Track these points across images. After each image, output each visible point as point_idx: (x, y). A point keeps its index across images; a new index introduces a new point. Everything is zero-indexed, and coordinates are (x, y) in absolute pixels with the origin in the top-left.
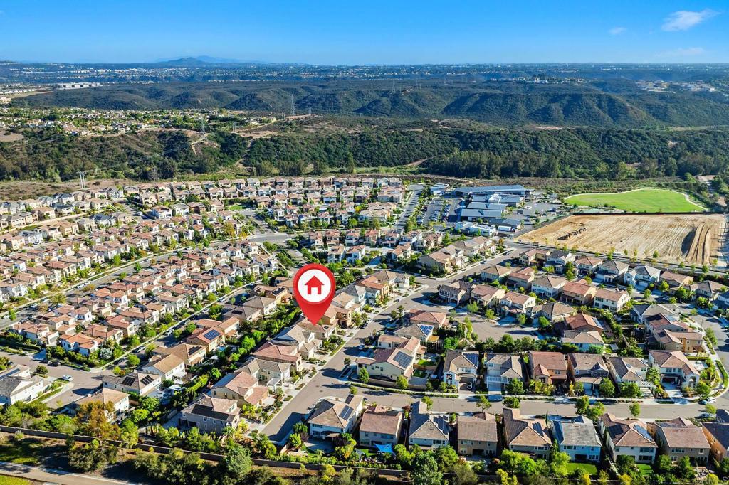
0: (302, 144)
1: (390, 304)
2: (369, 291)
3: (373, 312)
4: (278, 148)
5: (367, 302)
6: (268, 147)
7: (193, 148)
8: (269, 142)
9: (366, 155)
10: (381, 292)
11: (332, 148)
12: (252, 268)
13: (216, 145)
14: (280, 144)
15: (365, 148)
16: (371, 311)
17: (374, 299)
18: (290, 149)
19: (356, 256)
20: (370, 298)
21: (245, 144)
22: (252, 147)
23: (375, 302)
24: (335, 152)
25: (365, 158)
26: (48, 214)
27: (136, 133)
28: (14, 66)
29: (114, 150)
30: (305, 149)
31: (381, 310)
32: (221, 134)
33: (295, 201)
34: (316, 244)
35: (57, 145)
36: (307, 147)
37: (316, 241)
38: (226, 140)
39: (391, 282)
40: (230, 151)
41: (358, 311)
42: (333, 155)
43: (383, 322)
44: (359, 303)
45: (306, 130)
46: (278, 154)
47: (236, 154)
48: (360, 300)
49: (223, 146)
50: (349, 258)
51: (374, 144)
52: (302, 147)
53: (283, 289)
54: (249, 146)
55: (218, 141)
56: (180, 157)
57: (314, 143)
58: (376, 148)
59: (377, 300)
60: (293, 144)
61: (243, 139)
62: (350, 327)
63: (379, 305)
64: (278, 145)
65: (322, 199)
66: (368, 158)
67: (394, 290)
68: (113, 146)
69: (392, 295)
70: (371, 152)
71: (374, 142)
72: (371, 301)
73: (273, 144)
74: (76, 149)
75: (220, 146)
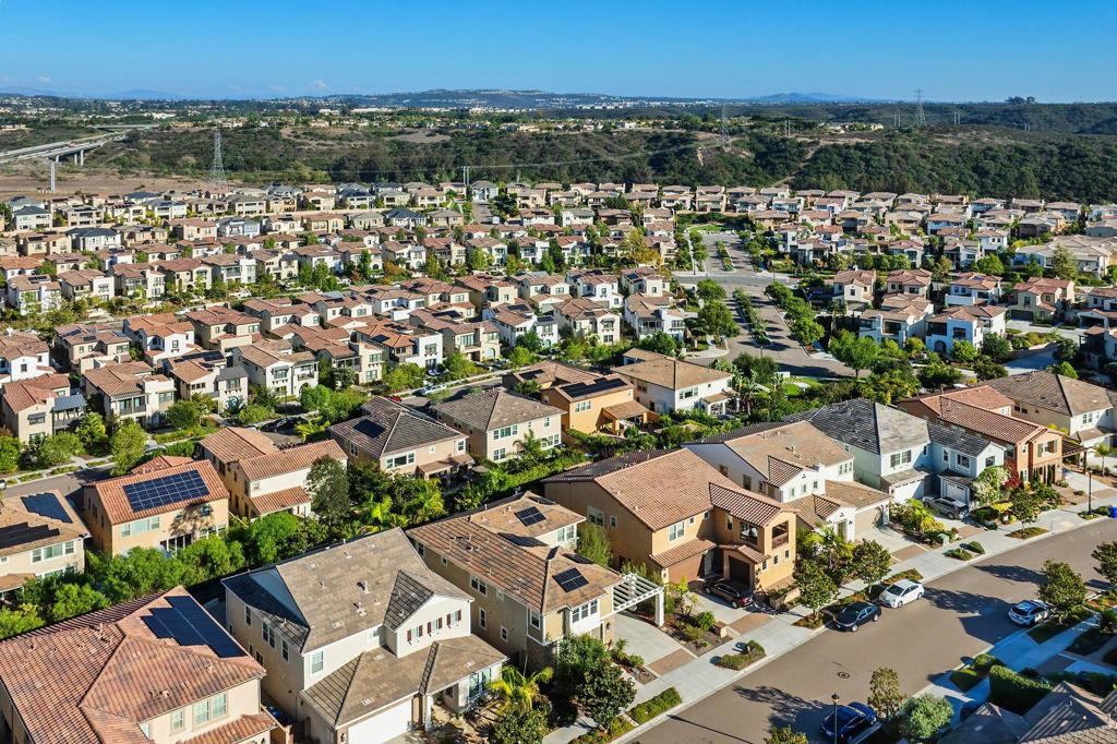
0: (924, 157)
1: (1055, 521)
2: (948, 440)
3: (948, 545)
4: (868, 162)
5: (932, 488)
6: (846, 159)
7: (700, 156)
8: (852, 151)
9: (1072, 182)
10: (1011, 457)
11: (990, 165)
12: (594, 323)
13: (746, 154)
14: (875, 154)
15: (1071, 170)
16: (934, 539)
17: (968, 480)
18: (894, 164)
19: (960, 333)
20: (950, 473)
21: (801, 154)
22: (814, 159)
23: (973, 496)
24: (999, 175)
25: (1069, 189)
26: (318, 202)
27: (611, 133)
28: (542, 96)
29: (563, 152)
30: (929, 167)
31: (997, 543)
32: (760, 139)
33: (851, 224)
34: (847, 296)
35: (476, 142)
36: (933, 163)
37: (847, 289)
38: (767, 148)
39: (1077, 425)
40: (769, 163)
41: (857, 524)
42: (993, 180)
43: (990, 619)
44: (884, 486)
45: (939, 140)
46: (867, 171)
47: (780, 167)
48: (886, 471)
49: (759, 156)
50: (935, 338)
51: (1093, 163)
52: (922, 162)
53: (618, 383)
54: (809, 156)
55: (751, 150)
56: (672, 168)
57: (949, 156)
58: (1101, 170)
59: (982, 488)
60: (903, 156)
61: (800, 144)
62: (770, 603)
63: (994, 514)
64: (869, 156)
65: (924, 225)
66: (1079, 189)
67: (1093, 460)
68: (563, 147)
69: (1076, 481)
70: (1085, 179)
71: (1095, 159)
72: (951, 489)
73: (860, 153)
74: (503, 150)
75: (754, 156)
